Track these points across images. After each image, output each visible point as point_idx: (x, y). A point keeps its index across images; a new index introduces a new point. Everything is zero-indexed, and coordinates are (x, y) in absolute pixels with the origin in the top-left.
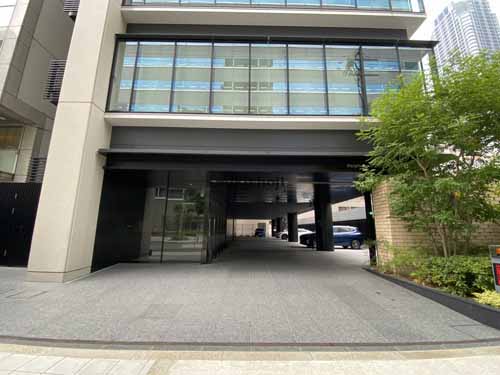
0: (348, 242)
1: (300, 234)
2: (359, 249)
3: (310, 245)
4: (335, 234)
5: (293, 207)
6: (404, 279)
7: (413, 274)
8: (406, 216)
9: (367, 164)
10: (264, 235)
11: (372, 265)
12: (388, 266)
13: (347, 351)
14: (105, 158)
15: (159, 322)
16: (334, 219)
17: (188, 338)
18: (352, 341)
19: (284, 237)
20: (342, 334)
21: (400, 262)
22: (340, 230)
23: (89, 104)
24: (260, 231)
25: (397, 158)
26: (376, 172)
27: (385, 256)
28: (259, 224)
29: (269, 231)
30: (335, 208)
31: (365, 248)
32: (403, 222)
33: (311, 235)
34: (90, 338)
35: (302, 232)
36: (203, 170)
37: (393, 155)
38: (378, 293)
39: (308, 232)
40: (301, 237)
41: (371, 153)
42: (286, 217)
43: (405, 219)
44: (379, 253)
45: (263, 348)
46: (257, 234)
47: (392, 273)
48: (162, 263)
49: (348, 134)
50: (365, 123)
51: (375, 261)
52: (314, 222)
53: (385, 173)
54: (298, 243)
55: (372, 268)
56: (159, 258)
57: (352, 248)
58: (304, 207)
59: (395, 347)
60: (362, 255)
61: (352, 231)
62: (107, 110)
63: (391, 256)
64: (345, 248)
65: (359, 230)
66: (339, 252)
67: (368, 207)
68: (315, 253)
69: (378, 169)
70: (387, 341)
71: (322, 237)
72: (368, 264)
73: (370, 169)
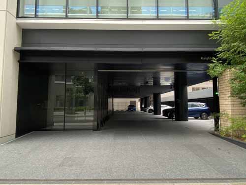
0: (198, 114)
1: (162, 109)
2: (207, 119)
3: (170, 117)
4: (189, 108)
5: (158, 89)
6: (237, 140)
7: (244, 136)
8: (242, 95)
9: (216, 57)
10: (135, 110)
11: (215, 130)
12: (227, 131)
13: (197, 183)
14: (19, 54)
15: (74, 168)
16: (189, 97)
17: (95, 177)
18: (201, 177)
19: (150, 111)
20: (194, 173)
21: (236, 128)
22: (193, 106)
23: (5, 12)
24: (132, 107)
25: (239, 53)
26: (223, 63)
27: (226, 124)
28: (131, 102)
29: (138, 107)
30: (189, 89)
31: (211, 118)
32: (240, 100)
33: (171, 109)
34: (31, 178)
35: (164, 107)
36: (92, 63)
37: (235, 51)
38: (219, 149)
39: (169, 107)
40: (164, 111)
41: (220, 49)
42: (152, 96)
43: (241, 98)
44: (221, 122)
45: (144, 181)
46: (129, 109)
47: (230, 136)
48: (66, 131)
49: (203, 34)
50: (216, 25)
51: (218, 127)
52: (174, 100)
53: (229, 64)
54: (161, 116)
55: (216, 132)
56: (63, 128)
57: (202, 119)
58: (167, 89)
59: (229, 181)
60: (208, 123)
61: (202, 106)
62: (18, 17)
63: (229, 124)
64: (196, 118)
65: (207, 105)
66: (192, 121)
67: (215, 89)
68: (174, 123)
69: (224, 61)
70: (223, 177)
71: (179, 111)
72: (213, 129)
73: (218, 60)
